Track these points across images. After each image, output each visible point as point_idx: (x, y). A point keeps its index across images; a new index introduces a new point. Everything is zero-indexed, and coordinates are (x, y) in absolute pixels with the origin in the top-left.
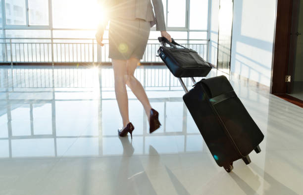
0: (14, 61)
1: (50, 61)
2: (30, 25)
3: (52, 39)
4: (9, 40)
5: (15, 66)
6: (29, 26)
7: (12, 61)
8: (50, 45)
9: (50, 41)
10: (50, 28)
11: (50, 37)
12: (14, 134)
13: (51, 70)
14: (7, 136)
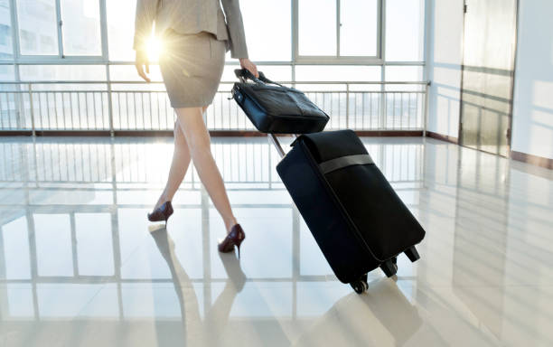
0: (38, 127)
1: (107, 127)
2: (65, 54)
3: (109, 83)
4: (27, 85)
5: (40, 138)
6: (63, 57)
7: (33, 128)
8: (105, 95)
9: (104, 87)
10: (104, 60)
11: (106, 80)
12: (41, 273)
13: (108, 146)
14: (29, 277)
